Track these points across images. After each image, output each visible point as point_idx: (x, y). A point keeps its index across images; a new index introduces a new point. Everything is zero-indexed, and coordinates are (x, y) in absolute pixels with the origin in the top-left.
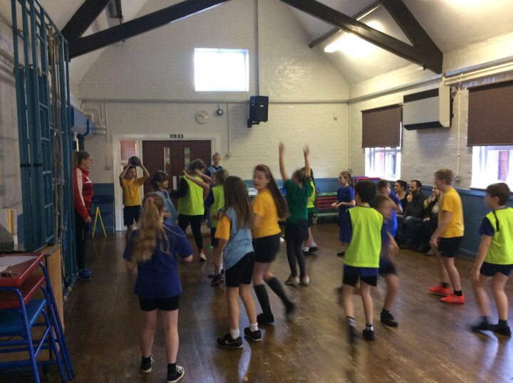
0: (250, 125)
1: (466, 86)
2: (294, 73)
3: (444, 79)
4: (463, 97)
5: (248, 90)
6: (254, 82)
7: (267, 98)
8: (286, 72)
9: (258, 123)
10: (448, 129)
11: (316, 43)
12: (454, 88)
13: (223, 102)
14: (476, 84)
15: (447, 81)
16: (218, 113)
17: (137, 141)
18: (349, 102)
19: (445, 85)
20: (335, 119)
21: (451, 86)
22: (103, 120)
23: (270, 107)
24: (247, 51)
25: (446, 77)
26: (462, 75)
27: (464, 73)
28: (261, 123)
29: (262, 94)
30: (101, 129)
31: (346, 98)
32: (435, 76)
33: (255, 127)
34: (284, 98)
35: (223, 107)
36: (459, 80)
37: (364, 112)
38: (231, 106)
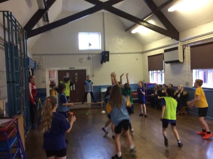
0: (102, 63)
1: (189, 46)
2: (119, 41)
3: (180, 43)
4: (188, 50)
5: (101, 49)
6: (103, 46)
7: (109, 52)
8: (116, 41)
9: (105, 62)
10: (182, 63)
11: (128, 29)
12: (184, 46)
13: (90, 54)
14: (193, 45)
15: (181, 44)
16: (89, 58)
17: (56, 71)
18: (142, 53)
19: (180, 45)
20: (137, 60)
21: (183, 46)
22: (41, 62)
23: (110, 55)
24: (100, 33)
25: (181, 42)
26: (187, 41)
27: (188, 40)
28: (107, 62)
29: (107, 50)
30: (40, 66)
31: (141, 51)
32: (176, 42)
33: (104, 64)
34: (116, 51)
35: (91, 56)
36: (186, 43)
37: (149, 57)
38: (94, 55)
